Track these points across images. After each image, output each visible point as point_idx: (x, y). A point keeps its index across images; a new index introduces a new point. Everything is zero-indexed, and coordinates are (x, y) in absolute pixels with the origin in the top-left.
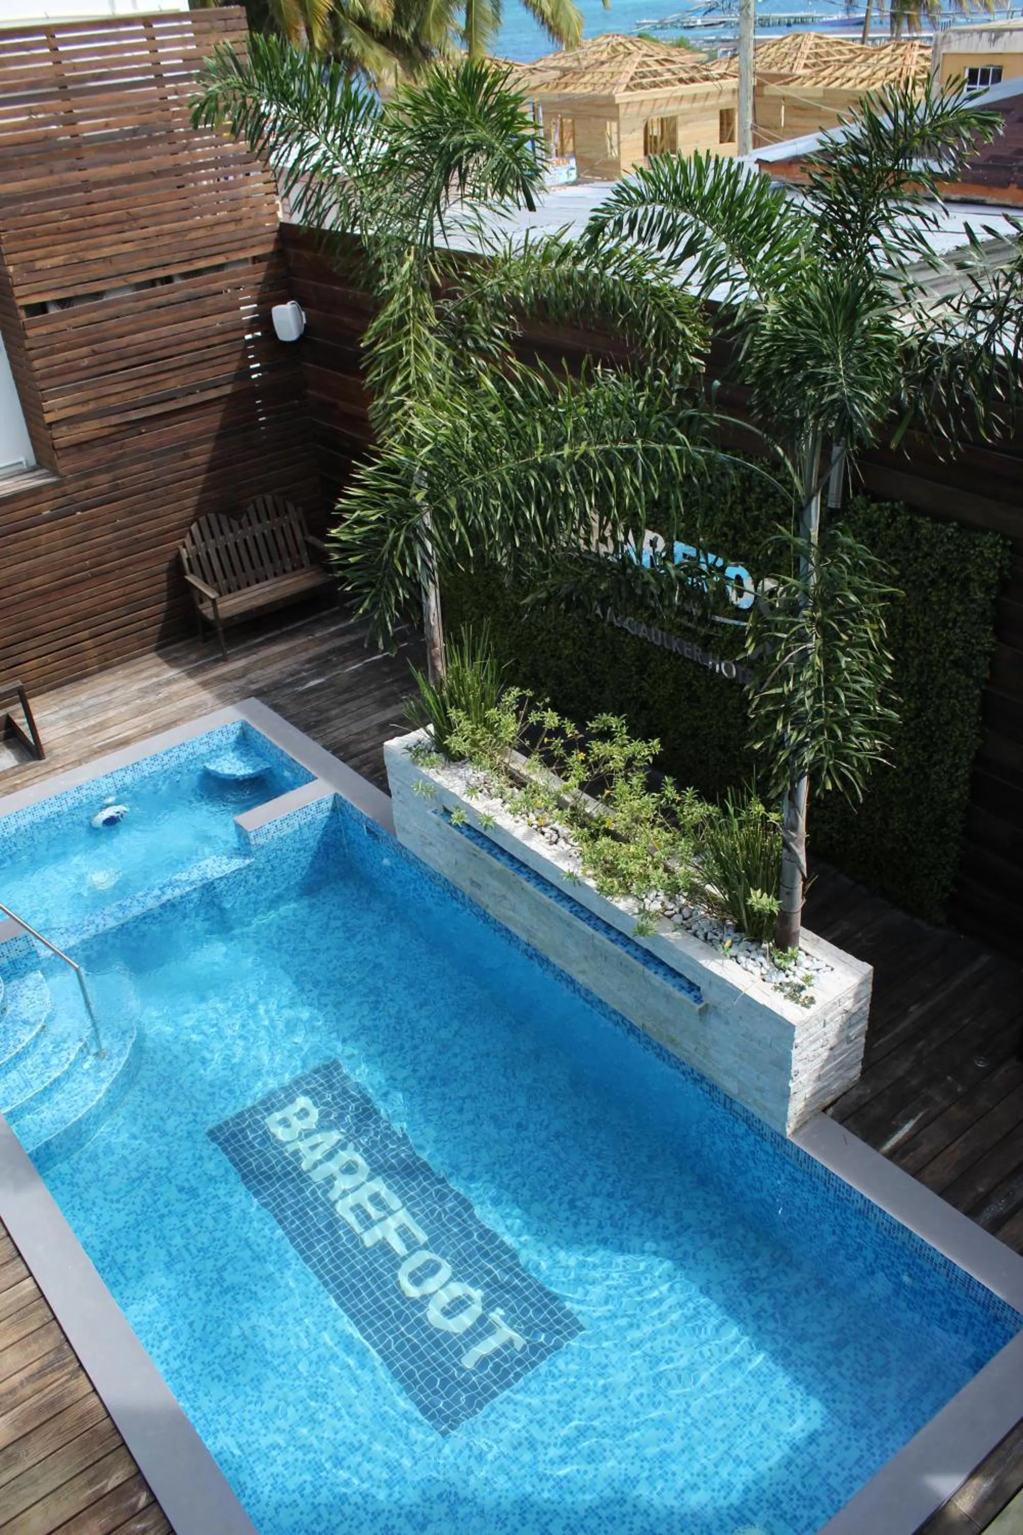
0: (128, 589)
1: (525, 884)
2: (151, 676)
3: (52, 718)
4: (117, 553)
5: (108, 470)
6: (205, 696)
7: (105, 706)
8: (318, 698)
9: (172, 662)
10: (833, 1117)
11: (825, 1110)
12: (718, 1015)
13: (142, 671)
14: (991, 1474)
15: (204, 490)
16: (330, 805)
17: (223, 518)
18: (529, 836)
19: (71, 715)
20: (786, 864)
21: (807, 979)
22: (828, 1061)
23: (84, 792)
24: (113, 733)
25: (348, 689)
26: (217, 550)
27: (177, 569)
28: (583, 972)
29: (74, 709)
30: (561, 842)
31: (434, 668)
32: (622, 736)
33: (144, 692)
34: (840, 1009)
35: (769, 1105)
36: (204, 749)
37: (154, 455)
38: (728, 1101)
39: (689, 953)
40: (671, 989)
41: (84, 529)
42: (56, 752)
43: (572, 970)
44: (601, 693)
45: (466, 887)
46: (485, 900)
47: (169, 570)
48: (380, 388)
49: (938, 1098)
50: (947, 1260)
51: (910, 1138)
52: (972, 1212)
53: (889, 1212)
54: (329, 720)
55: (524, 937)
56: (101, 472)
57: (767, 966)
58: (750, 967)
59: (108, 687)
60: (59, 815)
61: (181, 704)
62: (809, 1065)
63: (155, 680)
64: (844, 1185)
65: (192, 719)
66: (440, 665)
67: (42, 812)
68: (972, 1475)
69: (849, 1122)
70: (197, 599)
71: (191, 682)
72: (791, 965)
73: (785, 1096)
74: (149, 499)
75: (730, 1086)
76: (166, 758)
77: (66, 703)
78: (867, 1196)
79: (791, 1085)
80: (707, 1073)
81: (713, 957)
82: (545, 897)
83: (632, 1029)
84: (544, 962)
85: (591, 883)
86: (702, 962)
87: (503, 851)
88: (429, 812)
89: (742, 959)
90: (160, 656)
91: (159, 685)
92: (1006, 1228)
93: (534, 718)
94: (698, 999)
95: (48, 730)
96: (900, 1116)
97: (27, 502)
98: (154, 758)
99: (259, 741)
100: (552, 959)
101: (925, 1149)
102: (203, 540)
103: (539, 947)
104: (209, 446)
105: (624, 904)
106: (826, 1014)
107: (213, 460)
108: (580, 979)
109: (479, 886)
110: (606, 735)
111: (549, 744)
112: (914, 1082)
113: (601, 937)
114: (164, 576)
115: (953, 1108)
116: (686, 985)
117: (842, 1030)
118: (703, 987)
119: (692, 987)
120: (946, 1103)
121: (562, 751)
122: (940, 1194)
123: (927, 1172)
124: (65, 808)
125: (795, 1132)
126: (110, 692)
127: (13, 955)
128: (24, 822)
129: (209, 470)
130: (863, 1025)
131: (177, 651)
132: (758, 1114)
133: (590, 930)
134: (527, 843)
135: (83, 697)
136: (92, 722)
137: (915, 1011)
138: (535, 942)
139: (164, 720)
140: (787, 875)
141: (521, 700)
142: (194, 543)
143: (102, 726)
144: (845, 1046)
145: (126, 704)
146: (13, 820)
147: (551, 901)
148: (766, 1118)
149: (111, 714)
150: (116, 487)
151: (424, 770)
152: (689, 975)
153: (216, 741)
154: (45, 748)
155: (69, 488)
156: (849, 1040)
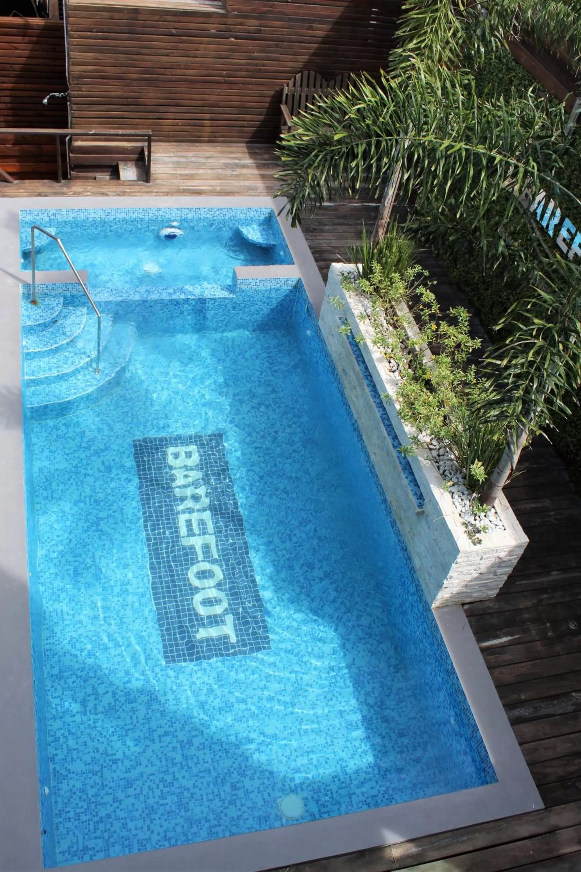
0: (244, 99)
1: (366, 387)
2: (236, 158)
3: (167, 159)
4: (245, 73)
5: (257, 18)
6: (260, 184)
7: (199, 166)
8: (324, 215)
9: (252, 154)
10: (466, 611)
11: (463, 604)
12: (427, 521)
13: (232, 152)
14: (420, 846)
15: (314, 55)
16: (294, 283)
17: (319, 77)
18: (380, 360)
19: (178, 162)
20: (505, 456)
21: (485, 529)
22: (476, 579)
23: (161, 213)
24: (195, 184)
25: (344, 217)
26: (307, 96)
27: (277, 98)
28: (375, 454)
29: (182, 160)
30: (397, 373)
31: (377, 232)
32: (465, 327)
33: (227, 166)
34: (496, 555)
35: (430, 586)
36: (242, 216)
37: (291, 20)
38: (412, 570)
39: (428, 477)
40: (409, 491)
41: (232, 51)
42: (158, 182)
43: (370, 449)
44: (487, 289)
45: (340, 373)
46: (346, 384)
47: (273, 97)
48: (401, 42)
49: (533, 632)
50: (475, 724)
51: (502, 647)
52: (508, 706)
53: (461, 681)
54: (322, 231)
55: (355, 416)
56: (253, 18)
57: (467, 507)
58: (457, 503)
59: (208, 154)
60: (141, 220)
61: (242, 183)
62: (462, 576)
63: (237, 161)
64: (446, 652)
65: (244, 195)
66: (381, 232)
67: (132, 215)
68: (410, 841)
69: (473, 619)
70: (282, 122)
71: (256, 172)
72: (483, 514)
73: (439, 586)
74: (277, 46)
75: (417, 562)
76: (217, 213)
77: (179, 154)
78: (455, 665)
79: (445, 582)
80: (410, 549)
81: (440, 486)
82: (372, 400)
83: (385, 501)
84: (360, 436)
85: (398, 407)
86: (432, 486)
87: (364, 362)
88: (337, 317)
89: (456, 496)
90: (248, 148)
91: (238, 166)
92: (522, 726)
93: (421, 290)
94: (421, 506)
95: (159, 166)
96: (504, 630)
97: (201, 20)
98: (210, 210)
99: (276, 226)
100: (364, 437)
101: (507, 657)
102: (301, 86)
103: (360, 426)
104: (328, 27)
105: (409, 428)
106: (485, 553)
107: (327, 37)
108: (372, 457)
109: (346, 374)
110: (453, 321)
111: (422, 310)
112: (526, 616)
113: (389, 440)
114: (269, 99)
115: (538, 643)
116: (419, 494)
117: (492, 566)
118: (427, 500)
119: (421, 497)
120: (537, 638)
121: (427, 318)
122: (497, 687)
123: (498, 670)
124: (147, 218)
125: (438, 608)
126: (207, 158)
127: (74, 292)
128: (120, 216)
129: (322, 43)
130: (509, 570)
131: (259, 148)
132: (424, 587)
133: (385, 433)
134: (377, 364)
135: (190, 154)
136: (187, 172)
137: (555, 575)
138: (359, 422)
139: (229, 189)
140: (502, 462)
141: (419, 275)
142: (294, 86)
143: (191, 177)
144: (491, 576)
145: (213, 169)
146: (113, 213)
147: (374, 405)
148: (426, 593)
149: (201, 171)
150: (260, 31)
151: (345, 291)
152: (422, 489)
153: (251, 215)
154: (152, 177)
155: (230, 21)
156: (495, 574)
